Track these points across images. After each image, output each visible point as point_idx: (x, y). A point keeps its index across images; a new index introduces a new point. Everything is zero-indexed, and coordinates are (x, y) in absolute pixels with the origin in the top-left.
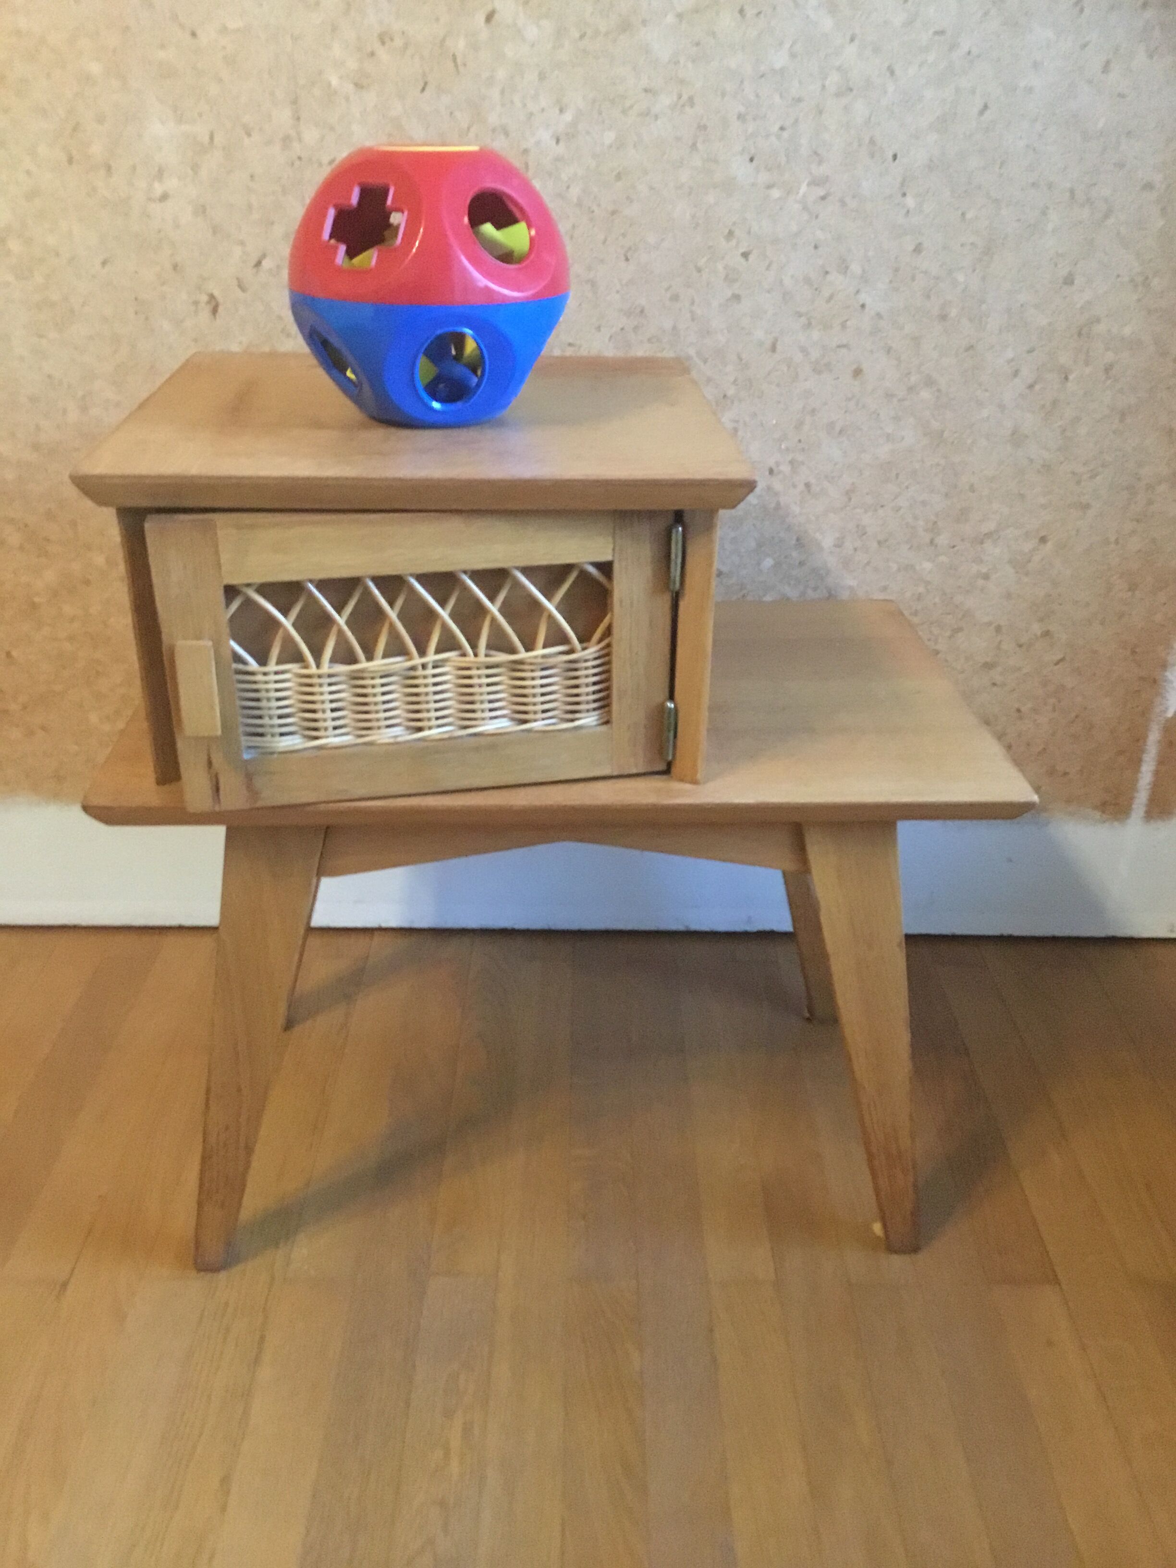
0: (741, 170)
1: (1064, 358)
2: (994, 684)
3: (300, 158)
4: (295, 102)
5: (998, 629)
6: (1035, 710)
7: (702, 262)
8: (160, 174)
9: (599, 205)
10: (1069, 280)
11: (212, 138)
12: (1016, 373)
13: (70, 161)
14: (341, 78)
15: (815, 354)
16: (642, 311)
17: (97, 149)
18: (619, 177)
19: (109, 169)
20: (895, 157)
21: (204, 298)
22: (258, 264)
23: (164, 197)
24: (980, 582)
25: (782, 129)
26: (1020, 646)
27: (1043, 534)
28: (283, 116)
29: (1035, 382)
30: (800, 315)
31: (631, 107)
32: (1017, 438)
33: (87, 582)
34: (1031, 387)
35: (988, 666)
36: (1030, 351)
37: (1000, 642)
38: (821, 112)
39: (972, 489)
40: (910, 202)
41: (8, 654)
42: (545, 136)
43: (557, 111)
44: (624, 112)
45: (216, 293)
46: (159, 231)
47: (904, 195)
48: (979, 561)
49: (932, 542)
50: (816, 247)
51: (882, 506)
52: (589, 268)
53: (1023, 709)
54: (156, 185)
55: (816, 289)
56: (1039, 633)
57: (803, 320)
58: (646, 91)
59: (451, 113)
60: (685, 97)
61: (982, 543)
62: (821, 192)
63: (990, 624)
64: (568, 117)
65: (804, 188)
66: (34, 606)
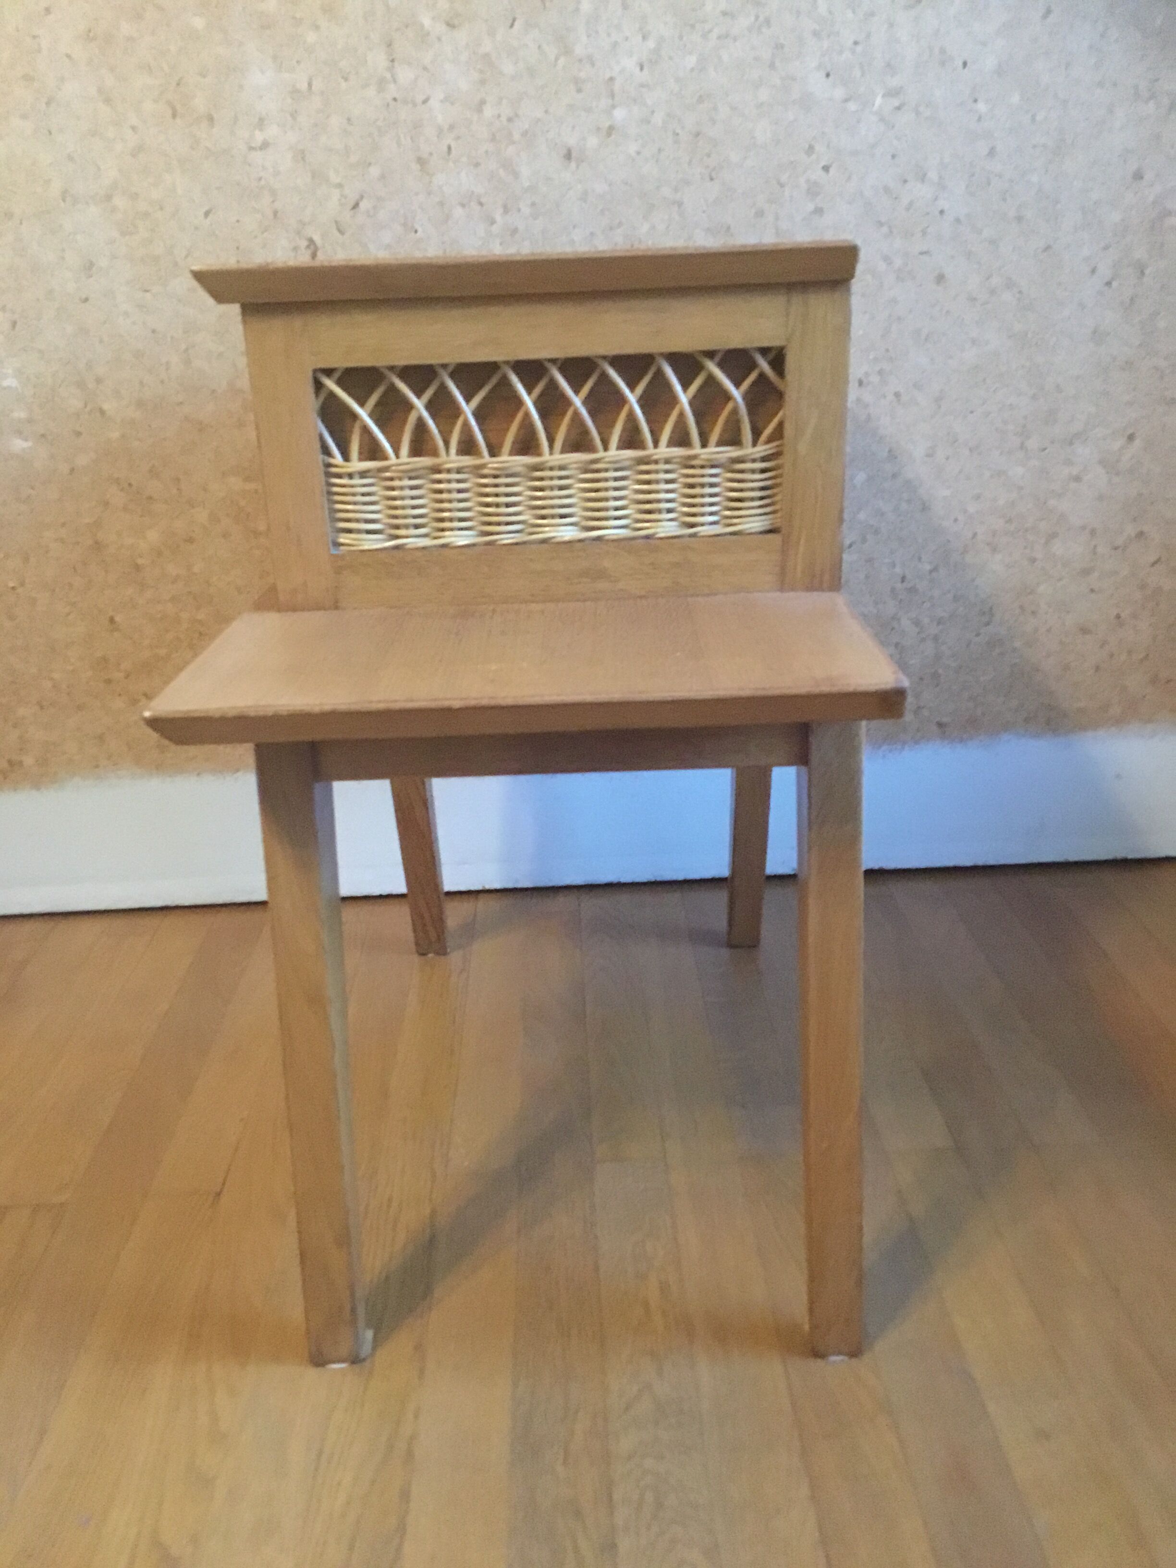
0: (817, 84)
1: (1140, 253)
2: (1092, 591)
3: (395, 99)
4: (389, 45)
5: (1093, 532)
6: (1134, 616)
7: (784, 178)
8: (261, 123)
9: (683, 128)
10: (1138, 176)
11: (310, 85)
12: (1093, 271)
13: (174, 116)
14: (433, 18)
15: (898, 262)
16: (729, 228)
17: (200, 103)
18: (701, 100)
19: (211, 119)
20: (965, 64)
21: (305, 243)
22: (356, 206)
23: (265, 145)
24: (1073, 485)
25: (856, 43)
26: (1116, 548)
27: (1130, 431)
28: (378, 60)
29: (1113, 279)
30: (880, 224)
31: (710, 31)
32: (1098, 336)
33: (190, 540)
34: (1109, 284)
35: (1086, 572)
36: (1106, 248)
37: (1095, 547)
38: (891, 25)
39: (1058, 388)
40: (982, 107)
41: (112, 620)
42: (629, 63)
43: (641, 38)
44: (705, 36)
45: (317, 238)
46: (260, 179)
47: (976, 101)
48: (1069, 462)
49: (1022, 444)
50: (893, 157)
51: (972, 412)
52: (676, 190)
53: (1123, 615)
54: (257, 132)
55: (896, 198)
56: (1133, 535)
57: (885, 229)
58: (725, 14)
59: (539, 47)
60: (761, 19)
61: (1071, 443)
62: (896, 102)
63: (1083, 528)
64: (651, 44)
65: (879, 101)
66: (138, 568)
